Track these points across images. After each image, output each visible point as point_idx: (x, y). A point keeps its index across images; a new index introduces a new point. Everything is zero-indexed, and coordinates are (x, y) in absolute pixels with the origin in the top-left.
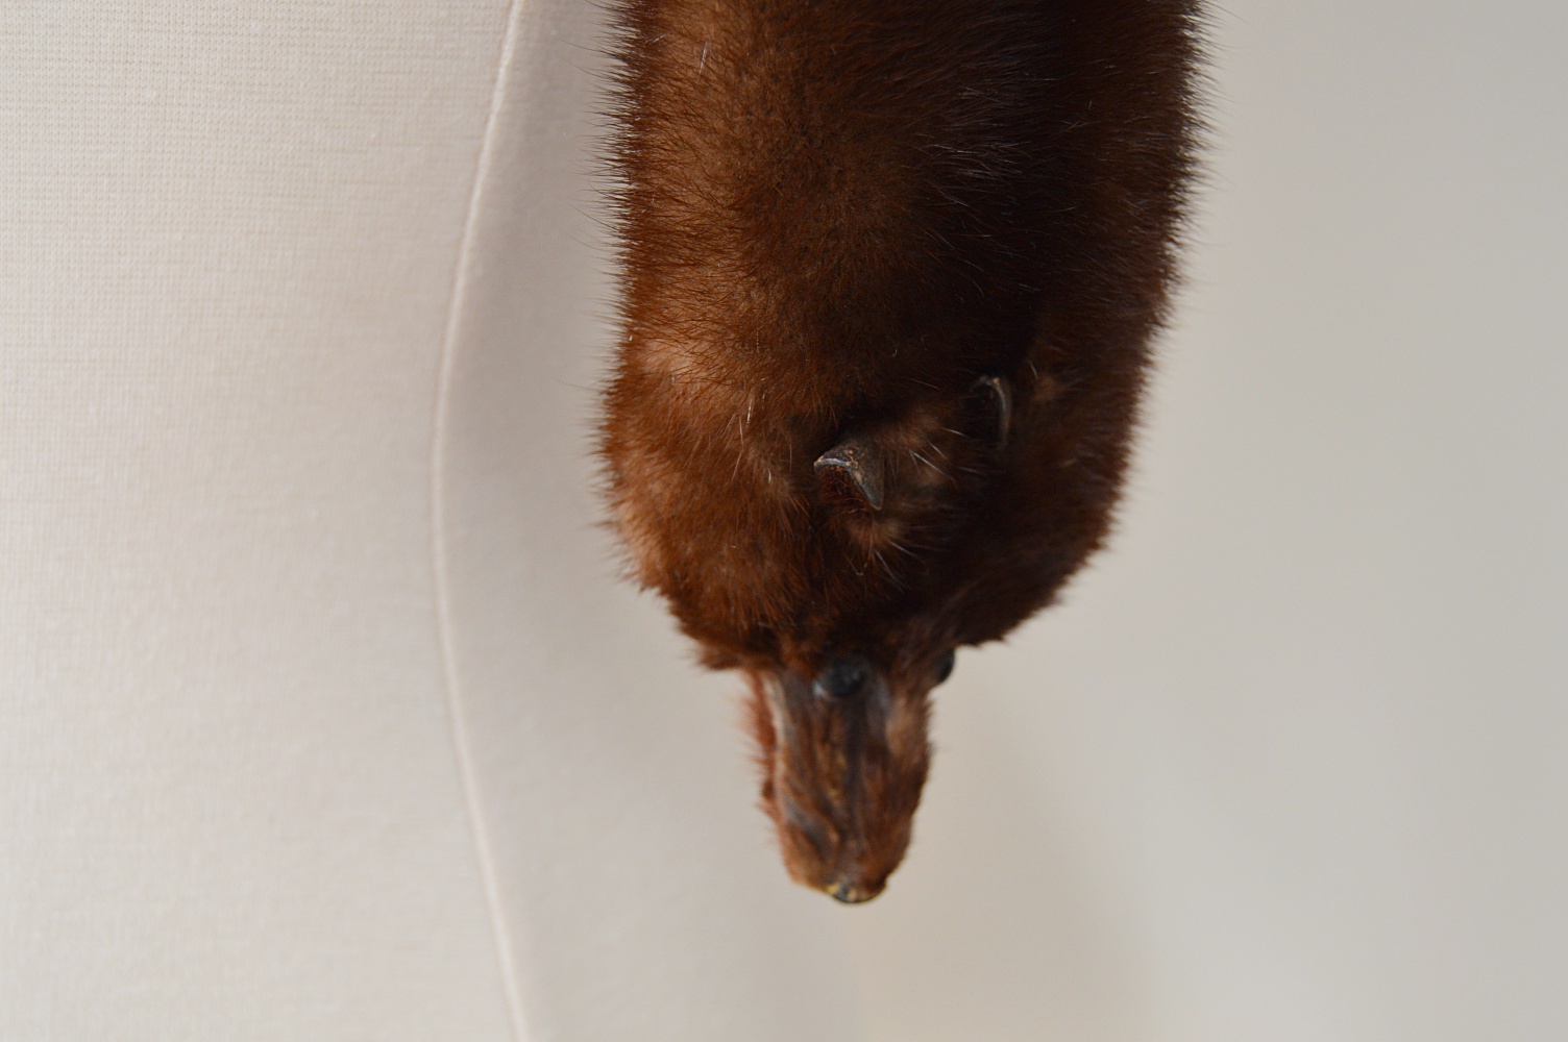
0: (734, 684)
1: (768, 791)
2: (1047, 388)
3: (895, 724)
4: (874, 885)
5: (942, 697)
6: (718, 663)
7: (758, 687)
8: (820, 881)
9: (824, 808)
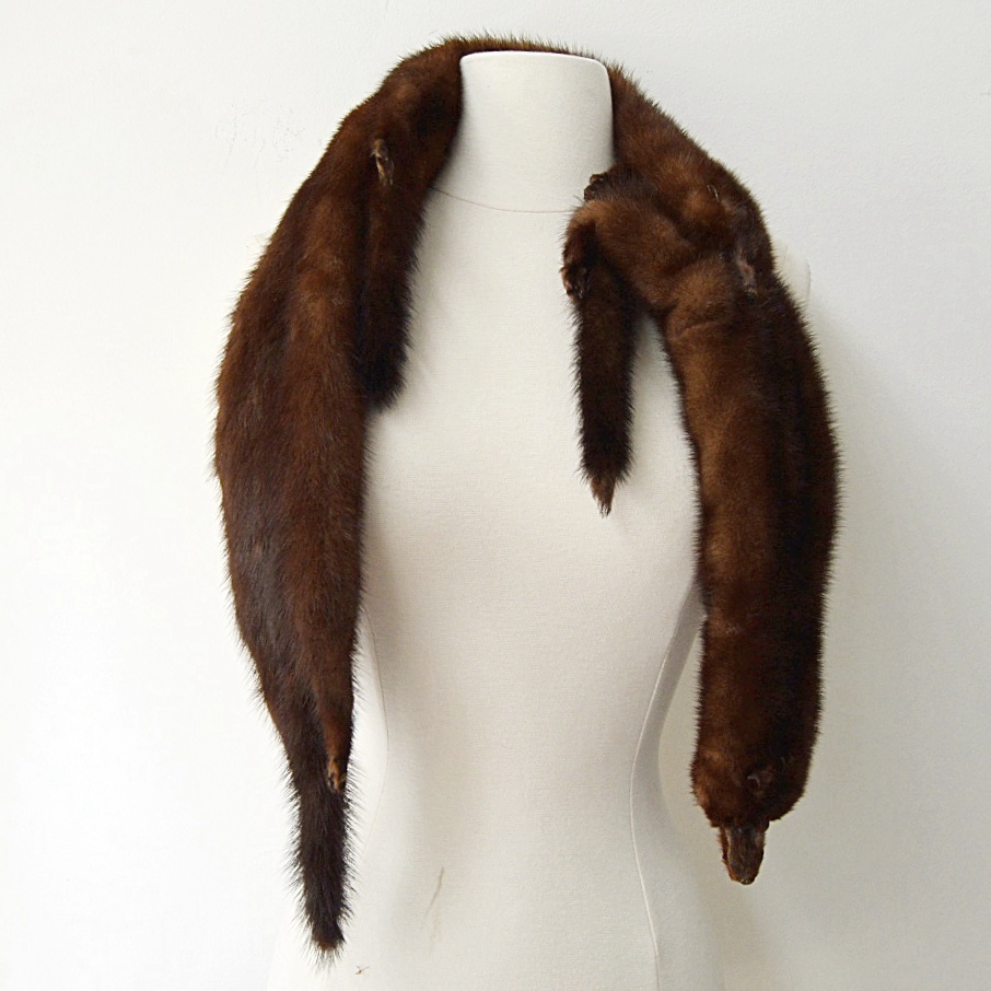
0: (716, 830)
1: (725, 857)
2: (792, 759)
3: (757, 839)
4: (752, 880)
5: (768, 833)
6: (714, 825)
7: (722, 830)
8: (738, 879)
9: (740, 860)
